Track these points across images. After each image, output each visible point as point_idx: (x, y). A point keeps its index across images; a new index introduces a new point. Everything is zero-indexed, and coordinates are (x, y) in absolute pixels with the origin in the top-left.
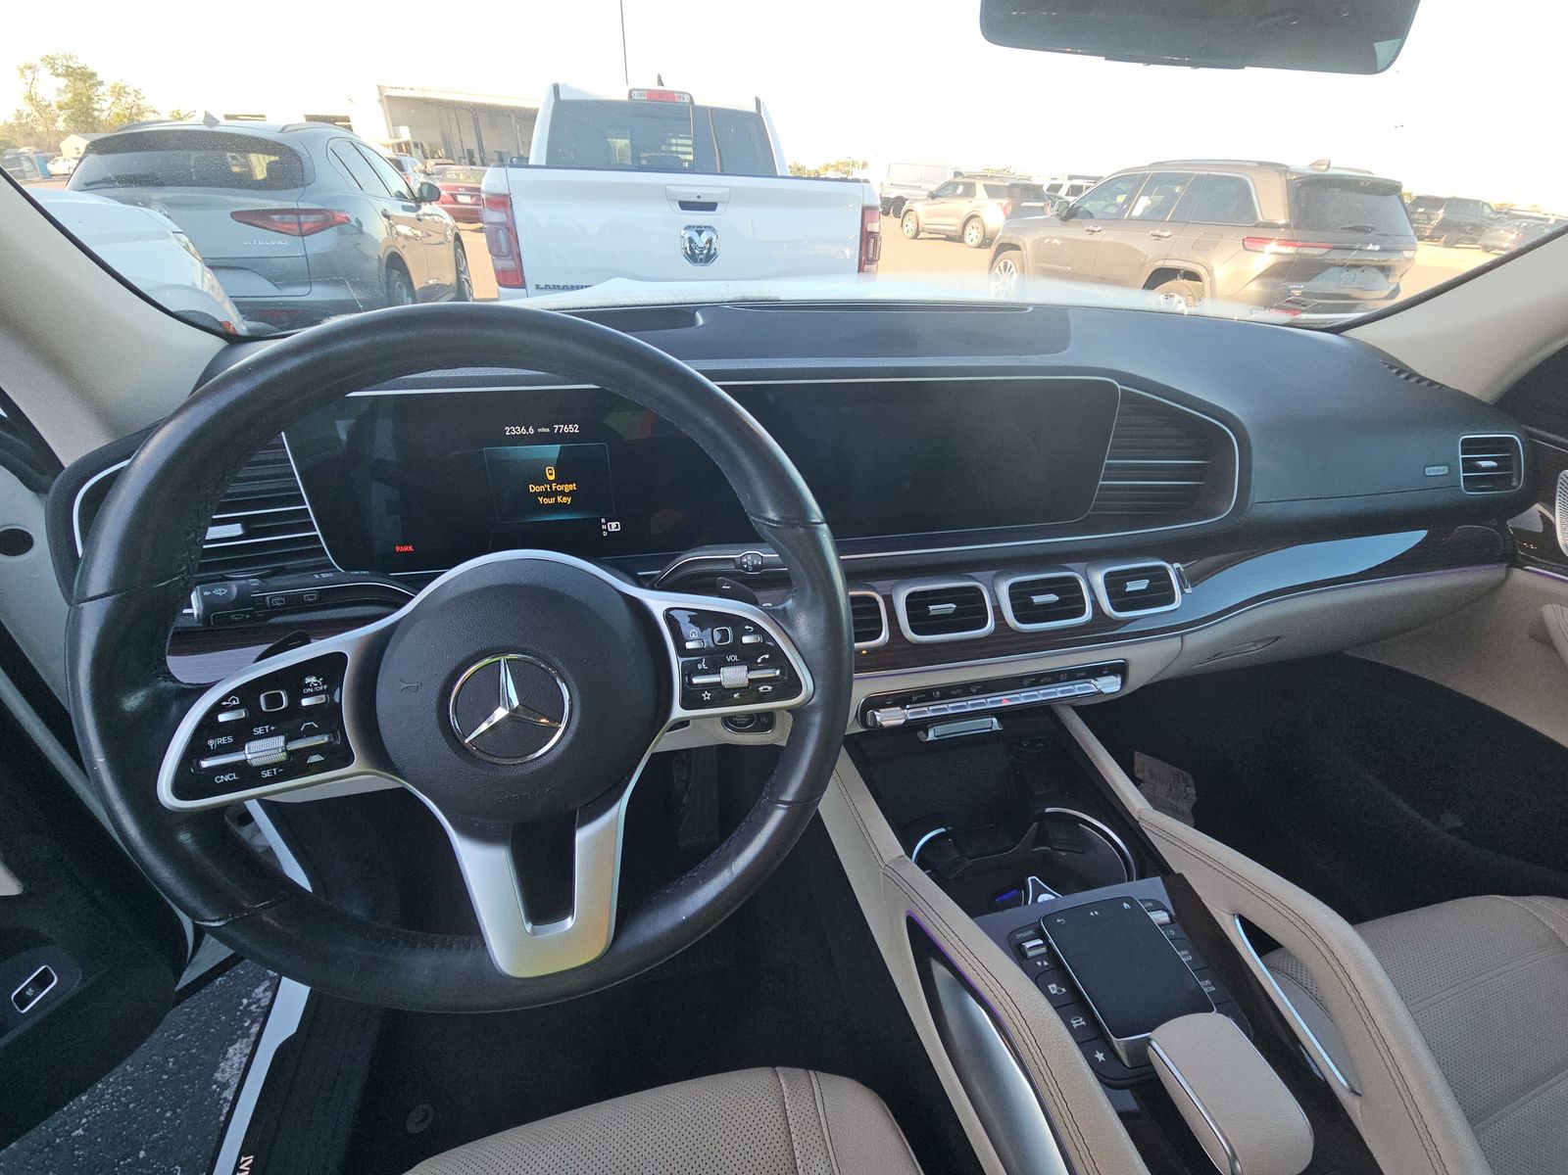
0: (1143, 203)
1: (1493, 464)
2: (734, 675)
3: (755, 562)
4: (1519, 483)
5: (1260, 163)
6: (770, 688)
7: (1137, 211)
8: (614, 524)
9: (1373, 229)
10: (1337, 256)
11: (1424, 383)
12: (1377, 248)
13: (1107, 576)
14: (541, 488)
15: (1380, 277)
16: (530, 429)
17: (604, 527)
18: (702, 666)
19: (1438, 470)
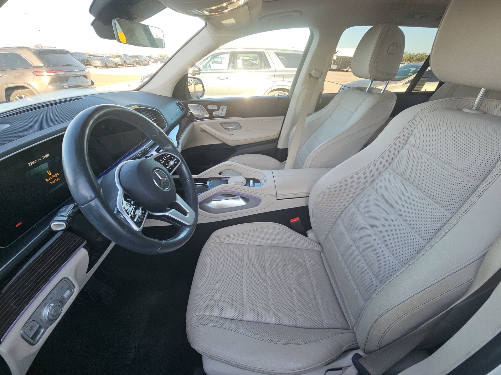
1: (181, 107)
2: (172, 163)
4: (185, 109)
6: (176, 162)
12: (78, 70)
14: (49, 180)
16: (36, 161)
18: (167, 164)
19: (178, 110)
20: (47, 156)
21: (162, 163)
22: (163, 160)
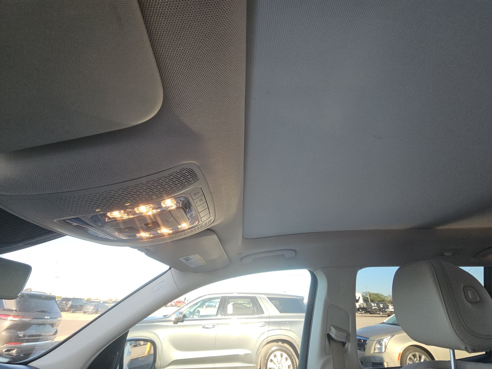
9: (47, 311)
10: (35, 321)
15: (50, 327)
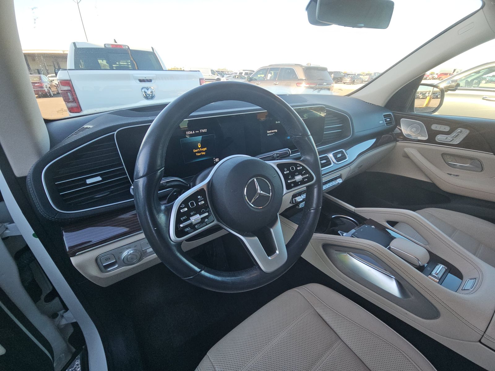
0: (269, 76)
1: (389, 120)
2: (298, 178)
3: (277, 155)
4: (394, 123)
5: (295, 64)
6: (307, 179)
7: (268, 78)
8: (217, 159)
9: (324, 79)
11: (369, 104)
12: (326, 84)
13: (333, 154)
14: (197, 151)
16: (193, 132)
17: (214, 160)
18: (290, 177)
19: (381, 122)
20: (205, 131)
21: (285, 173)
22: (288, 169)
